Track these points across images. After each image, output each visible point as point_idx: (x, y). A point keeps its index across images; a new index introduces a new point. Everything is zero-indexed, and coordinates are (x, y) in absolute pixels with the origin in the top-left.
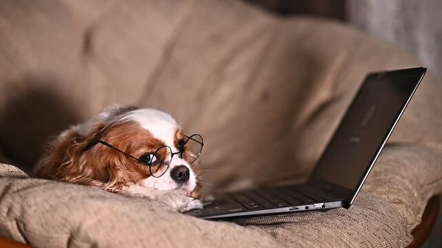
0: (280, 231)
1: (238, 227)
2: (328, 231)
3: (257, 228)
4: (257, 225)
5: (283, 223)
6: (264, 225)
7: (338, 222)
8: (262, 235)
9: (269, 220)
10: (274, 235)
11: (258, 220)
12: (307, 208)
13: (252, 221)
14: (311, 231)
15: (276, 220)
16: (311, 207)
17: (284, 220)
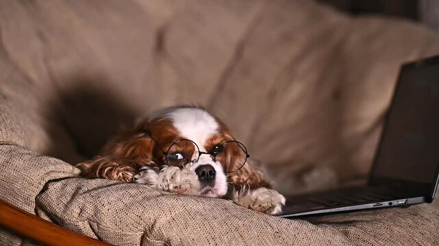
0: (352, 230)
1: (311, 226)
2: (400, 231)
3: (329, 227)
4: (329, 223)
5: (355, 221)
6: (336, 223)
7: (410, 221)
8: (334, 234)
9: (341, 219)
10: (346, 234)
11: (330, 219)
12: (390, 204)
13: (324, 219)
14: (383, 231)
15: (348, 218)
16: (395, 203)
17: (355, 218)
